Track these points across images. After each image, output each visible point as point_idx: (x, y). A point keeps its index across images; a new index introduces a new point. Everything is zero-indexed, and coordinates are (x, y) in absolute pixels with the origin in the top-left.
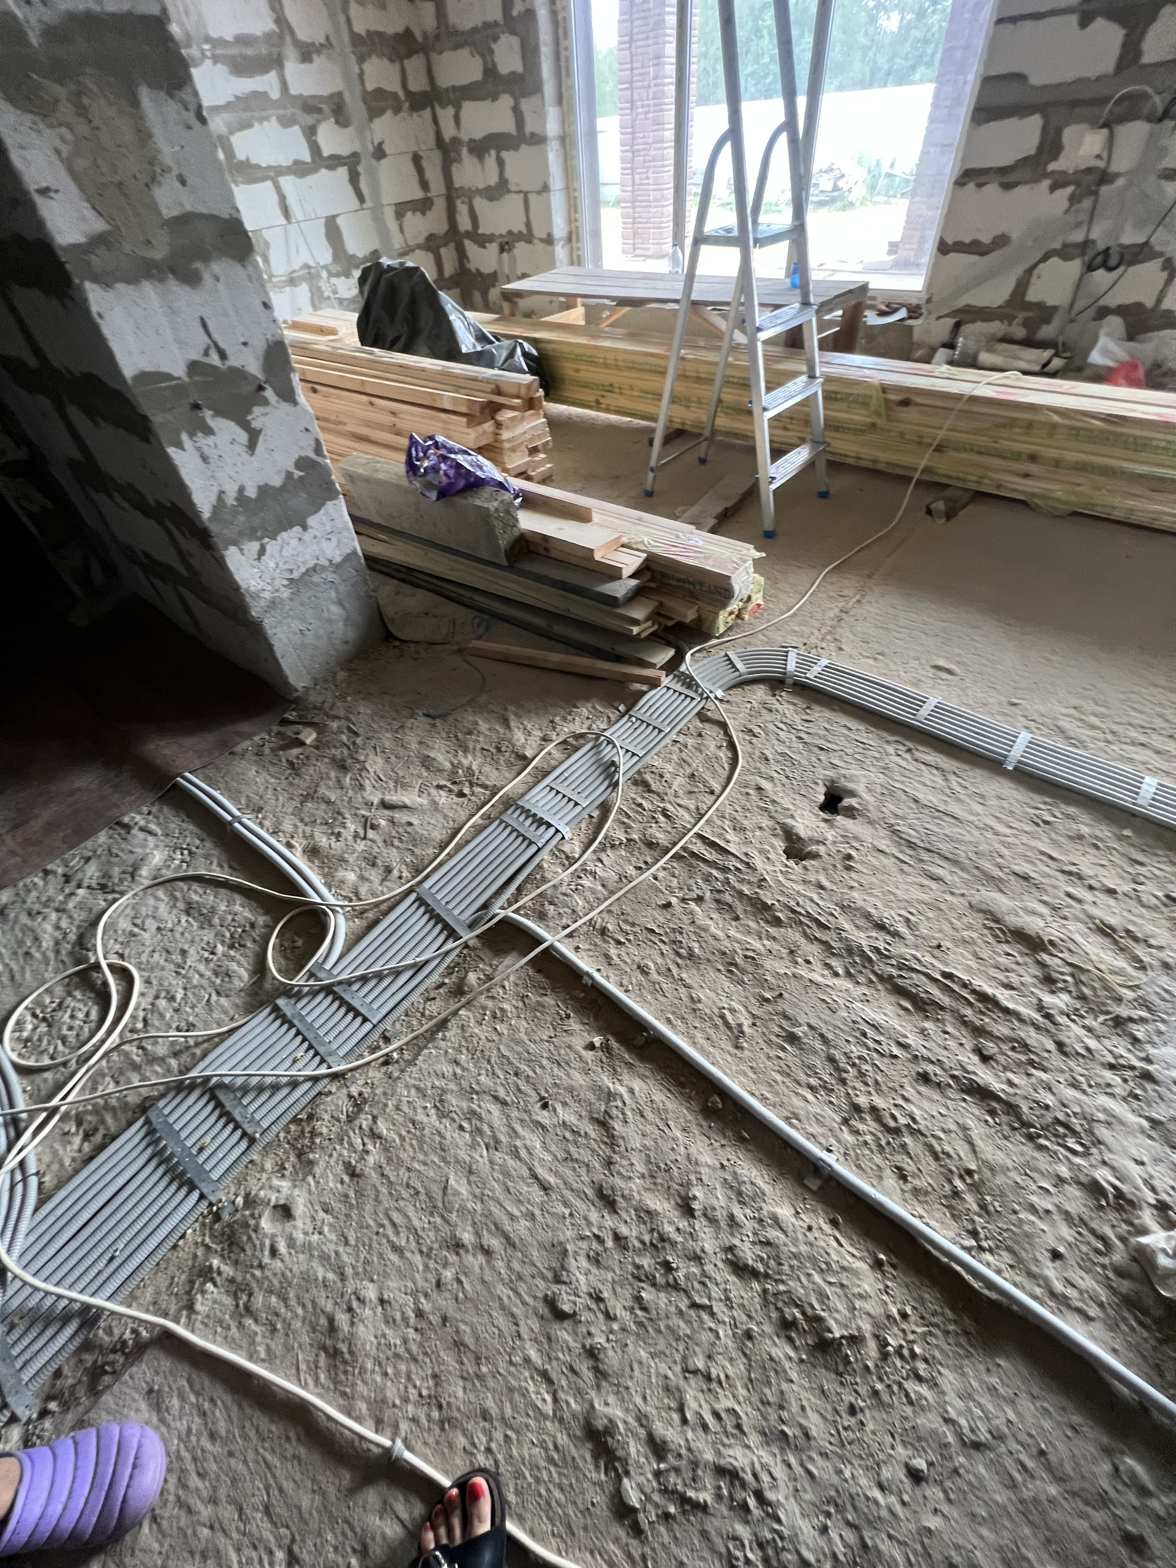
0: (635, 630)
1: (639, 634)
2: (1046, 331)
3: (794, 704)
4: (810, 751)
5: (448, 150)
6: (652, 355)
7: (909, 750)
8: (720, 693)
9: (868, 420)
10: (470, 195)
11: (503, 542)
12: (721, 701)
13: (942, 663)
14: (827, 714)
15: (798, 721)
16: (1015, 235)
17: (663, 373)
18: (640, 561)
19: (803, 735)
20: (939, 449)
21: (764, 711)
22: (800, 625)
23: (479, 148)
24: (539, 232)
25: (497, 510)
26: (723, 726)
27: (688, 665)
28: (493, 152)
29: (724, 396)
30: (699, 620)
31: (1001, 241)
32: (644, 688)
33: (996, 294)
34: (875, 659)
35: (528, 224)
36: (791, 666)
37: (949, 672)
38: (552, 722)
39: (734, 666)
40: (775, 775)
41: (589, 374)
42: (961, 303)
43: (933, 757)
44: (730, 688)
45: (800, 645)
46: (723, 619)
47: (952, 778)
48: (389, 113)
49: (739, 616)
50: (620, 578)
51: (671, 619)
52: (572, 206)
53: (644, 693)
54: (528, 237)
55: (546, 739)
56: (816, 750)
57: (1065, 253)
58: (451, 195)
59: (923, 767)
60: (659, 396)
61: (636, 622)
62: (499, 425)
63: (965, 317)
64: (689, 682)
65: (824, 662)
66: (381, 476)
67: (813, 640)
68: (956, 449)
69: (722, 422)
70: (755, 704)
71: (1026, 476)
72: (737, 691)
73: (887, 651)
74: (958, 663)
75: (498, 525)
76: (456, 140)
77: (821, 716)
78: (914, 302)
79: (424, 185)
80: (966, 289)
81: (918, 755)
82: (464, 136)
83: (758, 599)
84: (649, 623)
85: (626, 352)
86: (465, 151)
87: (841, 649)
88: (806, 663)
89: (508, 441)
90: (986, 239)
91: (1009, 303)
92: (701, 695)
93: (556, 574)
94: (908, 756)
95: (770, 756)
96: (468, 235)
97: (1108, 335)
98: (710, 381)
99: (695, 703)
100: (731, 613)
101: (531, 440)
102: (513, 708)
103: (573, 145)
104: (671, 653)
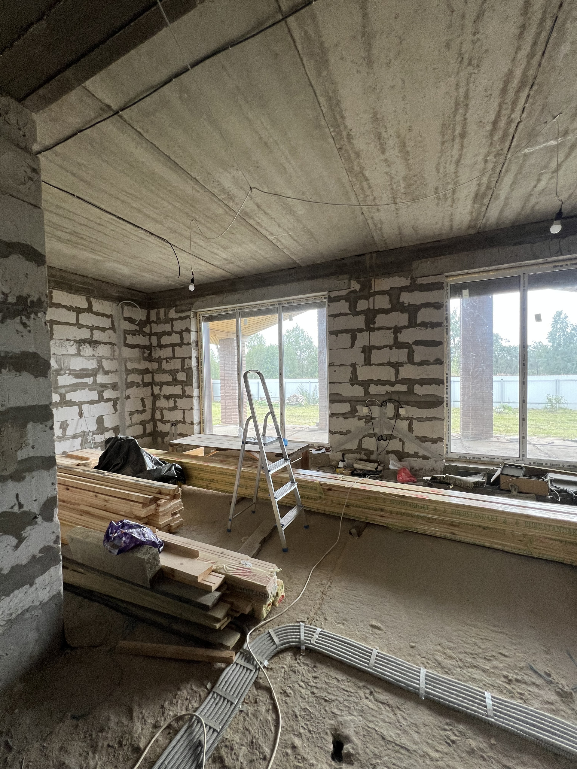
0: (218, 626)
1: (220, 627)
2: (373, 457)
3: (307, 665)
4: (319, 703)
5: (155, 397)
6: (230, 470)
7: (371, 693)
8: (266, 663)
9: (318, 495)
10: (161, 409)
11: (150, 574)
12: (267, 669)
13: (374, 623)
14: (325, 670)
15: (311, 678)
16: (353, 430)
17: (235, 476)
18: (221, 580)
19: (315, 691)
20: (347, 506)
21: (292, 674)
22: (305, 605)
23: (167, 398)
24: (188, 420)
25: (149, 559)
26: (269, 690)
27: (248, 645)
28: (173, 399)
29: (260, 485)
30: (253, 611)
31: (349, 432)
32: (223, 666)
33: (353, 446)
34: (343, 624)
35: (184, 418)
36: (303, 637)
37: (379, 628)
38: (162, 707)
39: (273, 641)
40: (302, 730)
41: (202, 475)
42: (343, 447)
43: (384, 696)
44: (272, 658)
45: (306, 620)
46: (265, 609)
47: (398, 712)
48: (135, 387)
49: (274, 604)
50: (210, 592)
51: (238, 612)
52: (202, 413)
53: (222, 670)
54: (184, 422)
55: (156, 726)
56: (323, 701)
57: (370, 435)
58: (154, 409)
59: (381, 706)
60: (233, 484)
61: (218, 620)
62: (158, 505)
63: (345, 452)
64: (248, 658)
65: (319, 630)
66: (89, 540)
67: (312, 615)
68: (354, 507)
69: (260, 495)
70: (287, 669)
71: (382, 516)
72: (276, 659)
73: (348, 618)
74: (382, 622)
75: (148, 566)
76: (159, 395)
77: (323, 671)
78: (327, 446)
79: (144, 406)
80: (343, 444)
81: (377, 695)
82: (162, 393)
83: (282, 593)
84: (226, 619)
85: (220, 468)
86: (162, 398)
87: (326, 619)
88: (310, 632)
89: (162, 512)
90: (344, 431)
91: (358, 449)
92: (256, 666)
93: (177, 591)
94: (371, 698)
95: (298, 713)
96: (159, 420)
97: (392, 460)
98: (254, 479)
99: (253, 673)
100: (269, 605)
101: (173, 510)
102: (137, 699)
103: (203, 398)
104: (239, 636)
